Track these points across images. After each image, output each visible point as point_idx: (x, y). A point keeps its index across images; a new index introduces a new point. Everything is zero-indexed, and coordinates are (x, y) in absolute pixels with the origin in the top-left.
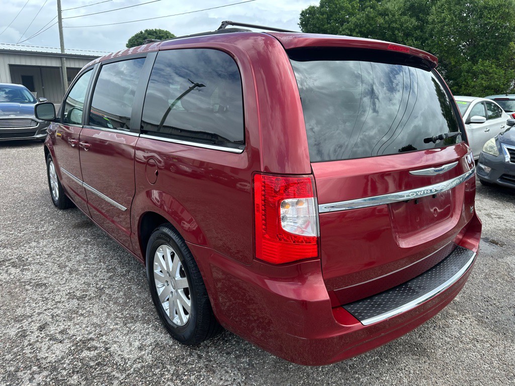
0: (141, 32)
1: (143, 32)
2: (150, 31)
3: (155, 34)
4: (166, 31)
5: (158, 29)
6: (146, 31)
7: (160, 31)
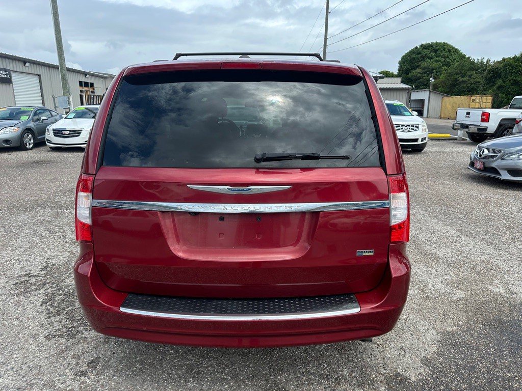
0: (416, 48)
1: (418, 47)
2: (426, 45)
3: (430, 48)
4: (444, 43)
5: (435, 42)
6: (422, 46)
7: (437, 44)
